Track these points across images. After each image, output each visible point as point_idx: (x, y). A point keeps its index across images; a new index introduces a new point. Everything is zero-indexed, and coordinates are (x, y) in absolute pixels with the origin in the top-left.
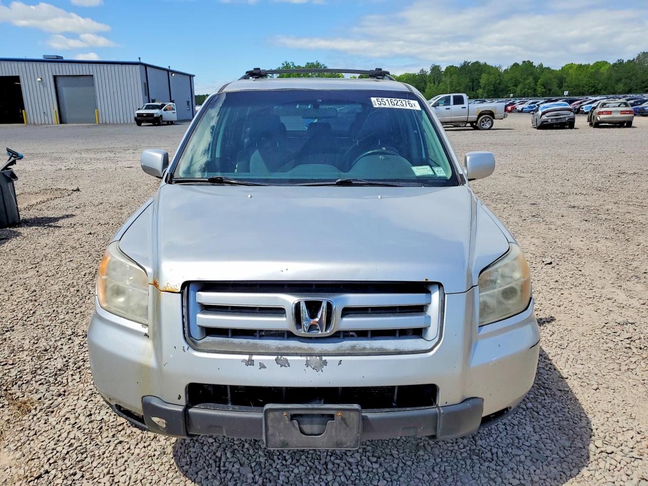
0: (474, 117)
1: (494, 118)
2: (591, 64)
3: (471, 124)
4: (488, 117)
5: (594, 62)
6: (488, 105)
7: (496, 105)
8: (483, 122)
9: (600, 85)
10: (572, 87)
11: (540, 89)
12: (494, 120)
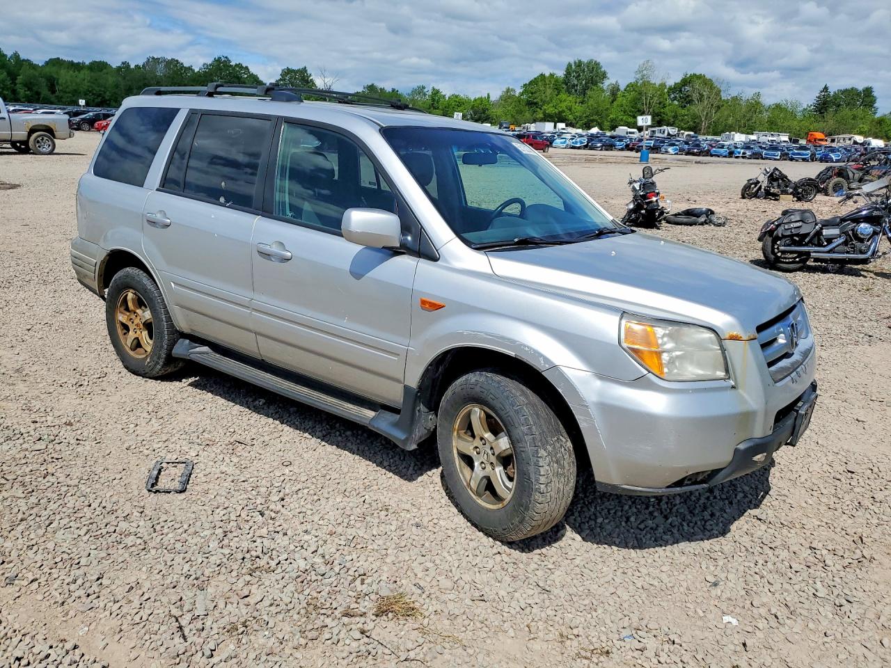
0: (21, 134)
1: (54, 137)
2: (87, 63)
3: (11, 145)
4: (45, 136)
5: (91, 61)
6: (39, 116)
7: (57, 117)
8: (38, 142)
9: (108, 93)
10: (69, 93)
11: (22, 92)
12: (55, 140)
